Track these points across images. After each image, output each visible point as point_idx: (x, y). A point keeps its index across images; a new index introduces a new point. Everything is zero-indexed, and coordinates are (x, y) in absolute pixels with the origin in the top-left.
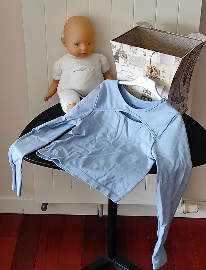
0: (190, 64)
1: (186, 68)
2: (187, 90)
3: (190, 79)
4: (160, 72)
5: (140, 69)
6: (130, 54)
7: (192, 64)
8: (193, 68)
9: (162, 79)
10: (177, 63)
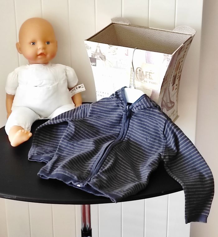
0: (180, 63)
1: (175, 66)
2: (176, 93)
3: (179, 80)
4: (148, 74)
6: (110, 55)
7: (181, 62)
8: (182, 67)
9: (150, 82)
10: (166, 60)
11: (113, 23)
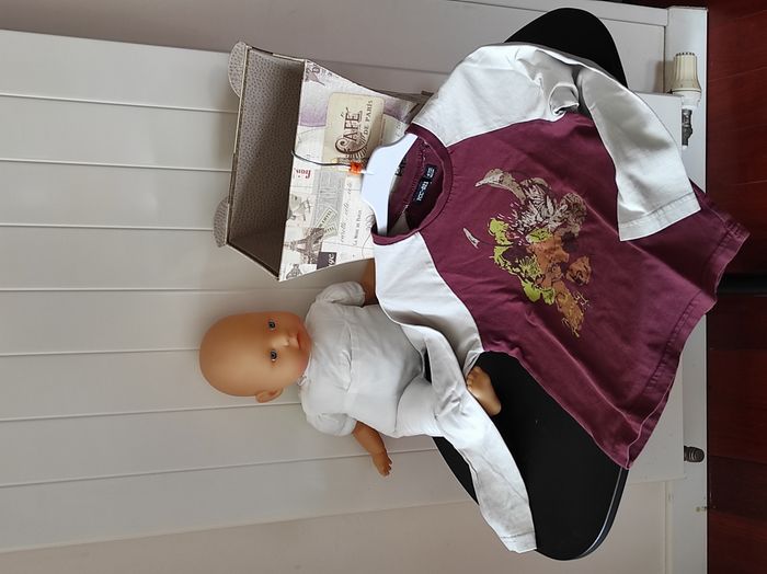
4: (349, 124)
5: (346, 187)
6: (309, 217)
9: (367, 120)
10: (319, 76)
11: (228, 242)
